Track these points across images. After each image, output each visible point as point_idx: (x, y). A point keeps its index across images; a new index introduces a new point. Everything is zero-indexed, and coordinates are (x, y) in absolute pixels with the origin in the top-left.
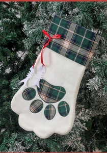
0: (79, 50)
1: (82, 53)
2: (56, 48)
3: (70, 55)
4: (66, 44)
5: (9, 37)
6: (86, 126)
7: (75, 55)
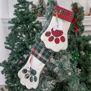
0: (44, 58)
1: (45, 60)
2: (35, 55)
3: (40, 59)
4: (40, 55)
5: (20, 50)
6: (54, 87)
7: (42, 60)
